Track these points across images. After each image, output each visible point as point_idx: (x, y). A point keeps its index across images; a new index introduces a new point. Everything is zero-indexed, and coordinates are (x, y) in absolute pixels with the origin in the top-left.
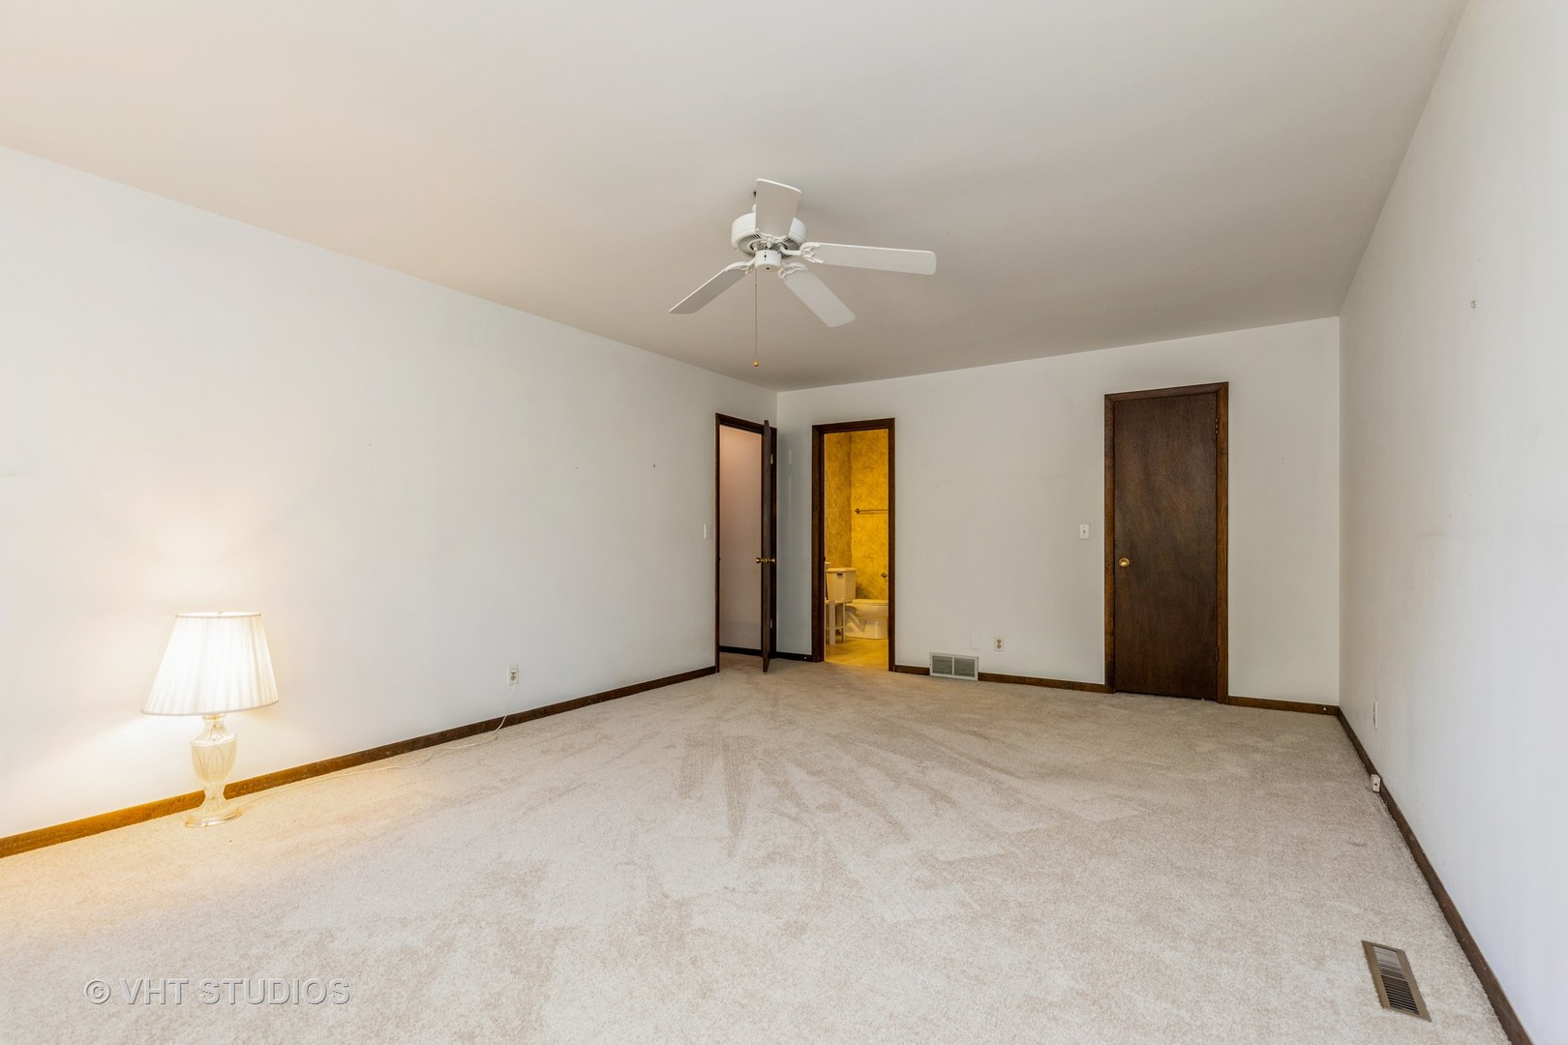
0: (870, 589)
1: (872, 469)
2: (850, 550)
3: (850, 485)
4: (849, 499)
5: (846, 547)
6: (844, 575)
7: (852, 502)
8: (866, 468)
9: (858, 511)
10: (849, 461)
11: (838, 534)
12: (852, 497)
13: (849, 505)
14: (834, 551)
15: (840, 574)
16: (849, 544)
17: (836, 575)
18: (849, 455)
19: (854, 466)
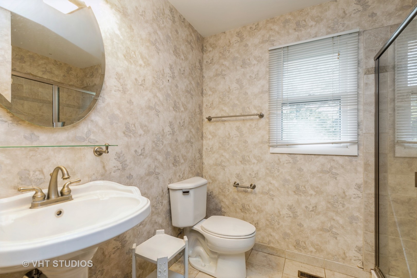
0: (221, 197)
1: (224, 76)
2: (201, 157)
3: (202, 93)
4: (200, 107)
5: (198, 155)
6: (191, 192)
7: (204, 110)
8: (217, 75)
9: (209, 119)
10: (201, 69)
11: (188, 141)
12: (204, 105)
13: (201, 113)
14: (182, 161)
15: (186, 192)
16: (200, 152)
17: (181, 192)
18: (200, 62)
19: (206, 75)
